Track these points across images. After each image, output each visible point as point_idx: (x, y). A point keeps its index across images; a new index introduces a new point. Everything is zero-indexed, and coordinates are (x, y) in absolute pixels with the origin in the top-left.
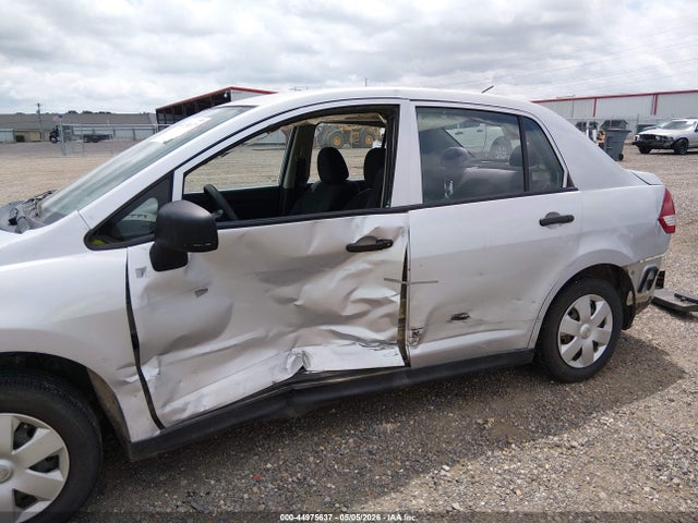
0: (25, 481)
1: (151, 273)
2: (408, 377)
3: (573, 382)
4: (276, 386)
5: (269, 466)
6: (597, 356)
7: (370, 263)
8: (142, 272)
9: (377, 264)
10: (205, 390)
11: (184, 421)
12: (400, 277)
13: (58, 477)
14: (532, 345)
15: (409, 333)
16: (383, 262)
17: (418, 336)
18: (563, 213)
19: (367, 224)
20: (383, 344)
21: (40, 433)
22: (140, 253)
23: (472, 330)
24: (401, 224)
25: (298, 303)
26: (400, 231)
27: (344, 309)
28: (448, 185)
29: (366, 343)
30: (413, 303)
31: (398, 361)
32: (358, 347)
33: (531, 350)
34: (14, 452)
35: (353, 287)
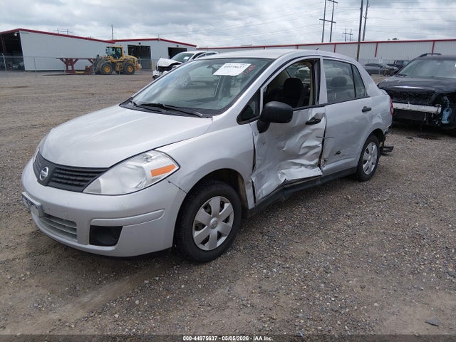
8: (256, 134)
9: (314, 130)
10: (263, 187)
12: (322, 136)
14: (357, 165)
15: (322, 161)
16: (316, 129)
17: (326, 162)
20: (313, 166)
23: (341, 159)
24: (324, 112)
25: (284, 149)
26: (324, 115)
27: (299, 151)
29: (306, 166)
30: (326, 147)
31: (319, 173)
32: (303, 168)
33: (356, 167)
34: (219, 214)
35: (303, 142)
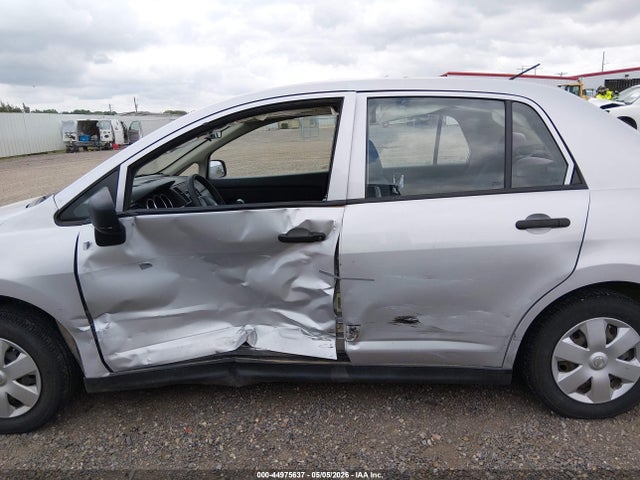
0: (13, 387)
1: (95, 247)
2: (348, 372)
3: (577, 418)
4: (218, 355)
5: (204, 424)
6: (617, 394)
7: (306, 254)
8: (88, 245)
9: (313, 256)
11: (130, 369)
12: (333, 272)
13: (34, 390)
14: (509, 366)
15: (346, 328)
16: (317, 254)
17: (356, 334)
18: (553, 215)
19: (299, 216)
21: (22, 356)
22: (88, 232)
23: (423, 336)
25: (244, 284)
26: (330, 225)
27: (285, 295)
28: (398, 180)
29: (309, 331)
31: (332, 354)
33: (507, 371)
34: (5, 366)
35: (293, 275)
